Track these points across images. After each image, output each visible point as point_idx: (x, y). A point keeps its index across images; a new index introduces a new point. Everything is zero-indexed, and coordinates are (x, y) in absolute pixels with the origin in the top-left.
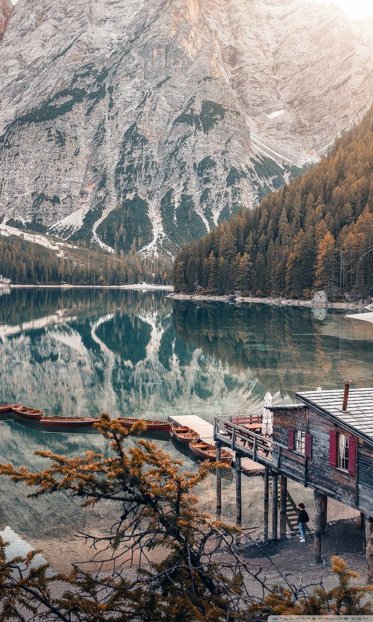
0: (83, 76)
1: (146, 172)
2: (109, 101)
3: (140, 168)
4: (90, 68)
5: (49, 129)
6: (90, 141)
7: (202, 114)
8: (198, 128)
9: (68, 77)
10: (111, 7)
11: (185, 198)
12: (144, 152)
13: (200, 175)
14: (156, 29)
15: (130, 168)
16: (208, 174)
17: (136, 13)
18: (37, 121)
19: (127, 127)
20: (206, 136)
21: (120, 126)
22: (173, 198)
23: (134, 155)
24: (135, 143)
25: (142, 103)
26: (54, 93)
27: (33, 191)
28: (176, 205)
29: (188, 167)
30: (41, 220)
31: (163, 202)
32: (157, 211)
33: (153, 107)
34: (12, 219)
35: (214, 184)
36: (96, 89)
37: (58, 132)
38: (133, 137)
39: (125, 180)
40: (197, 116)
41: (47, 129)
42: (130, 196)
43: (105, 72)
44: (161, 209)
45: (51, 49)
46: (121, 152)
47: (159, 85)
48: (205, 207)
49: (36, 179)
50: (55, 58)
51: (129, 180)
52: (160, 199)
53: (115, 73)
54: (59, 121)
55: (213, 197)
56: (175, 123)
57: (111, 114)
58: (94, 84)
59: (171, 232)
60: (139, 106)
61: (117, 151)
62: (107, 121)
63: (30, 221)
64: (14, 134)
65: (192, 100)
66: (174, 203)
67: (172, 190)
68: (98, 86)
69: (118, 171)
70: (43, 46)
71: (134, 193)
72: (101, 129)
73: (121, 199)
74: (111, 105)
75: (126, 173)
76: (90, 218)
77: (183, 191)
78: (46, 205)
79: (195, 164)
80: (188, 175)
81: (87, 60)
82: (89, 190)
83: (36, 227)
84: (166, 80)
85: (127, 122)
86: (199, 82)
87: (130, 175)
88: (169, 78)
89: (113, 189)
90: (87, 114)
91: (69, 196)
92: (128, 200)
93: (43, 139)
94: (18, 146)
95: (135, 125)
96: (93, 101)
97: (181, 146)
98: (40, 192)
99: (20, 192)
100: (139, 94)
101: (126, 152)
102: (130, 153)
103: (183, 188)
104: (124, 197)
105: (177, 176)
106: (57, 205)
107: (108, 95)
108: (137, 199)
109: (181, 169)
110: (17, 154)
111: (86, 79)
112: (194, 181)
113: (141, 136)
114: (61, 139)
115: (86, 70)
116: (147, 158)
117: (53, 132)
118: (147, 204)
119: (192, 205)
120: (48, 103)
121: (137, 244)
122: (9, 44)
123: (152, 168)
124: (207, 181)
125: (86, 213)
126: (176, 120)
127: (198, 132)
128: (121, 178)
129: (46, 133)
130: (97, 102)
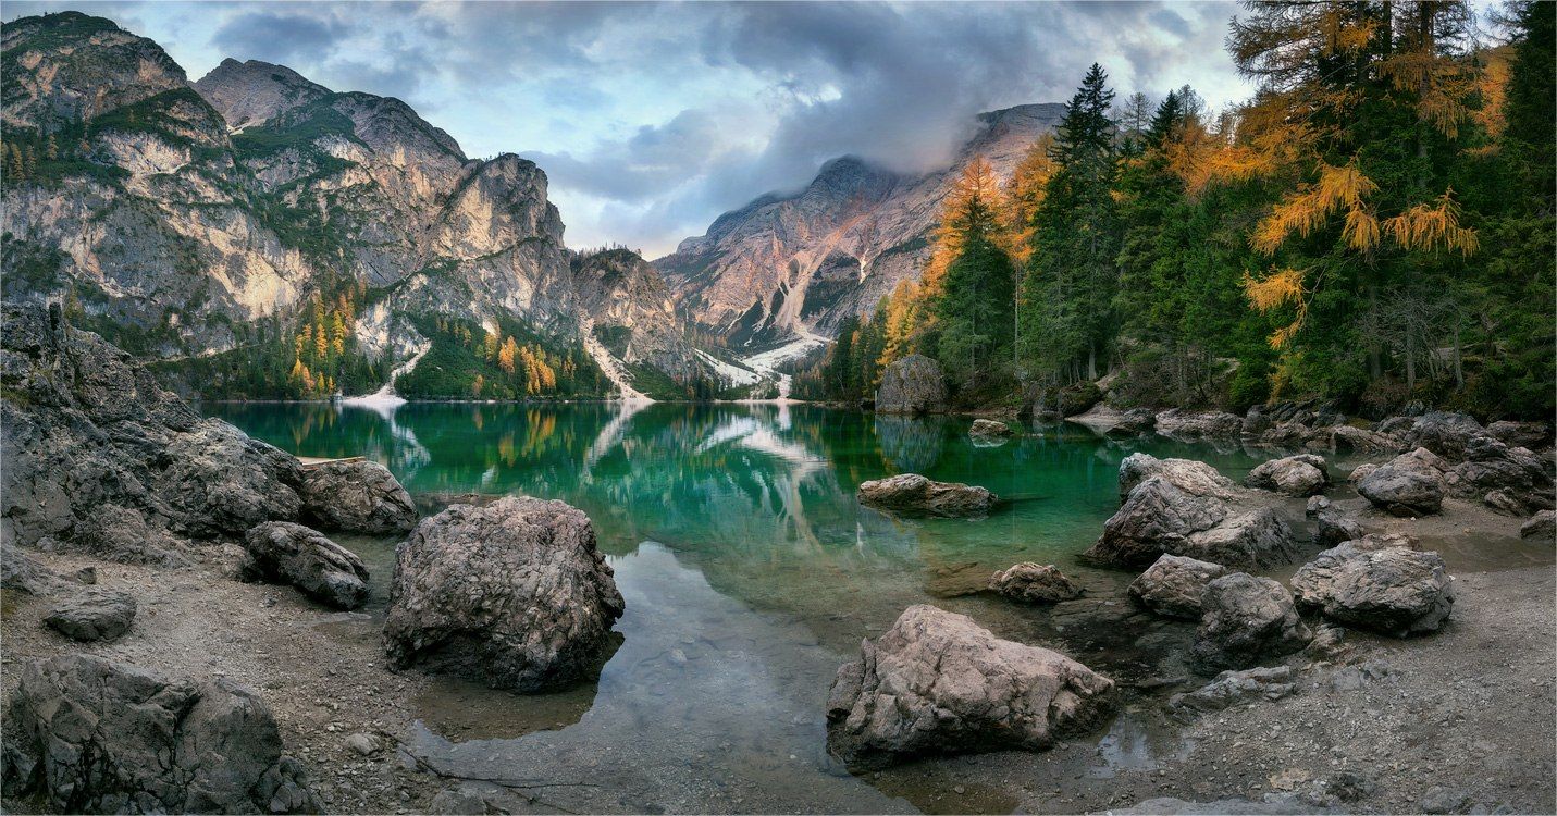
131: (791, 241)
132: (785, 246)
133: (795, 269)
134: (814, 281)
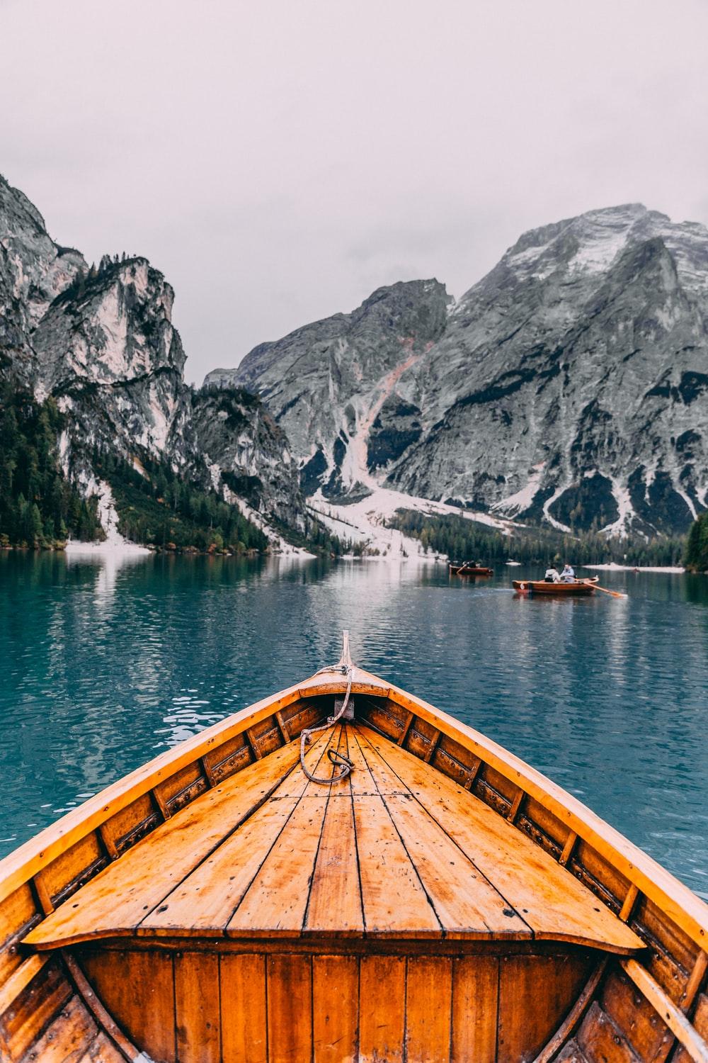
0: (533, 356)
1: (609, 448)
2: (564, 378)
3: (602, 444)
4: (542, 348)
5: (493, 410)
6: (541, 419)
7: (681, 386)
8: (677, 400)
9: (516, 360)
10: (565, 287)
11: (659, 475)
12: (607, 428)
13: (679, 450)
14: (622, 302)
15: (589, 445)
16: (690, 448)
17: (596, 291)
18: (480, 402)
19: (586, 404)
20: (687, 408)
21: (577, 403)
22: (644, 475)
23: (595, 431)
24: (596, 418)
25: (605, 378)
26: (500, 375)
27: (474, 471)
28: (648, 483)
29: (664, 442)
30: (483, 499)
31: (631, 479)
32: (624, 489)
33: (618, 382)
34: (451, 499)
35: (698, 459)
36: (548, 368)
37: (504, 412)
38: (593, 413)
39: (583, 457)
40: (674, 388)
41: (491, 410)
42: (589, 474)
43: (559, 351)
44: (628, 487)
45: (496, 334)
46: (578, 430)
47: (626, 359)
48: (686, 483)
49: (479, 459)
50: (500, 342)
51: (589, 457)
52: (627, 476)
53: (571, 351)
54: (505, 401)
55: (698, 473)
56: (645, 397)
57: (566, 392)
58: (546, 363)
59: (642, 511)
60: (601, 382)
61: (573, 428)
62: (562, 398)
63: (470, 500)
64: (454, 416)
65: (669, 372)
66: (646, 480)
67: (643, 467)
68: (551, 364)
69: (575, 448)
70: (487, 333)
71: (594, 471)
72: (555, 406)
73: (579, 477)
74: (567, 382)
75: (585, 450)
76: (540, 498)
77: (657, 467)
78: (489, 484)
79: (673, 439)
80: (664, 450)
81: (538, 342)
82: (540, 468)
83: (478, 505)
84: (635, 353)
85: (585, 399)
86: (678, 353)
87: (590, 452)
88: (637, 351)
89: (568, 467)
90: (539, 392)
91: (516, 475)
92: (587, 478)
93: (488, 419)
94: (459, 427)
95: (595, 401)
96: (545, 380)
97: (654, 420)
98: (481, 472)
99: (461, 472)
100: (600, 370)
101: (585, 429)
102: (589, 430)
103: (657, 464)
104: (582, 475)
105: (650, 452)
106: (502, 484)
107: (563, 373)
108: (597, 476)
109: (655, 444)
110: (458, 435)
111: (536, 359)
112: (672, 457)
113: (602, 412)
114: (507, 419)
115: (536, 351)
116: (611, 434)
117: (498, 411)
118: (611, 482)
119: (670, 482)
120: (493, 385)
121: (599, 523)
122: (450, 336)
123: (617, 444)
124: (689, 456)
125: (536, 491)
126: (647, 394)
127: (677, 405)
128: (578, 455)
129: (491, 413)
130: (550, 379)
131: (346, 383)
132: (340, 389)
133: (351, 416)
134: (374, 430)
